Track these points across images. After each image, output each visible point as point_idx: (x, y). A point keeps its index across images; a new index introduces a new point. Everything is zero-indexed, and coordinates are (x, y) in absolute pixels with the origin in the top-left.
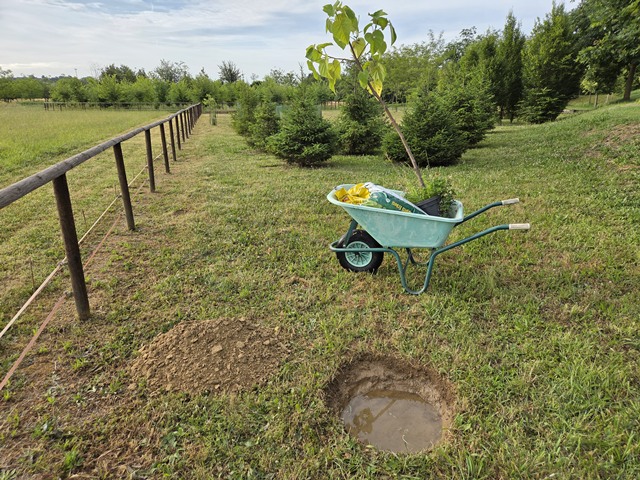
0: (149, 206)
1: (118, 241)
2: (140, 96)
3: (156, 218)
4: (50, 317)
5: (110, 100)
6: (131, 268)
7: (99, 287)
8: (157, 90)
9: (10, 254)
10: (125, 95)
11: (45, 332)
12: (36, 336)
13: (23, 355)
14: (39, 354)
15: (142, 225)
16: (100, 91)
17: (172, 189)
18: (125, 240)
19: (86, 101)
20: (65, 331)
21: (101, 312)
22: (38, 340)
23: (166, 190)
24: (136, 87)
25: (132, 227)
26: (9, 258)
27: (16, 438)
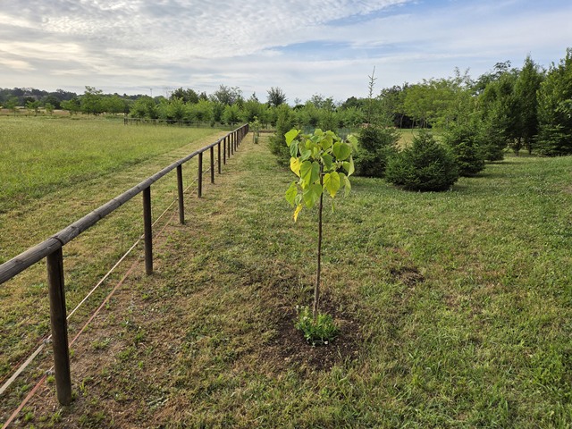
0: (195, 208)
1: (172, 230)
2: (200, 116)
3: (199, 216)
4: (130, 271)
5: (176, 119)
6: (179, 247)
7: (159, 257)
8: (214, 111)
9: (105, 233)
10: (188, 114)
11: (127, 278)
12: (123, 280)
13: (115, 289)
14: (124, 290)
15: (189, 221)
16: (168, 110)
17: (214, 196)
18: (177, 230)
19: (157, 118)
20: (138, 279)
21: (159, 271)
22: (123, 282)
23: (209, 196)
24: (198, 107)
25: (183, 222)
26: (105, 235)
27: (112, 326)
